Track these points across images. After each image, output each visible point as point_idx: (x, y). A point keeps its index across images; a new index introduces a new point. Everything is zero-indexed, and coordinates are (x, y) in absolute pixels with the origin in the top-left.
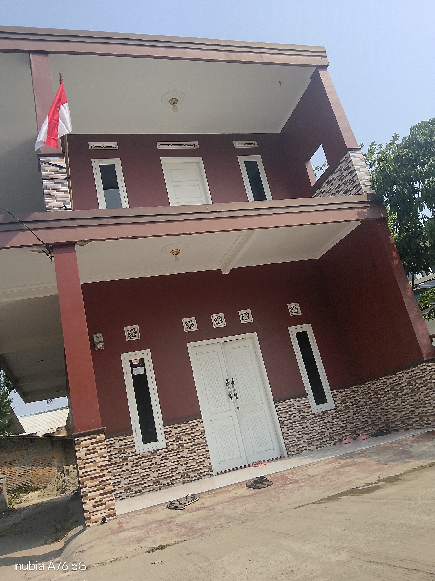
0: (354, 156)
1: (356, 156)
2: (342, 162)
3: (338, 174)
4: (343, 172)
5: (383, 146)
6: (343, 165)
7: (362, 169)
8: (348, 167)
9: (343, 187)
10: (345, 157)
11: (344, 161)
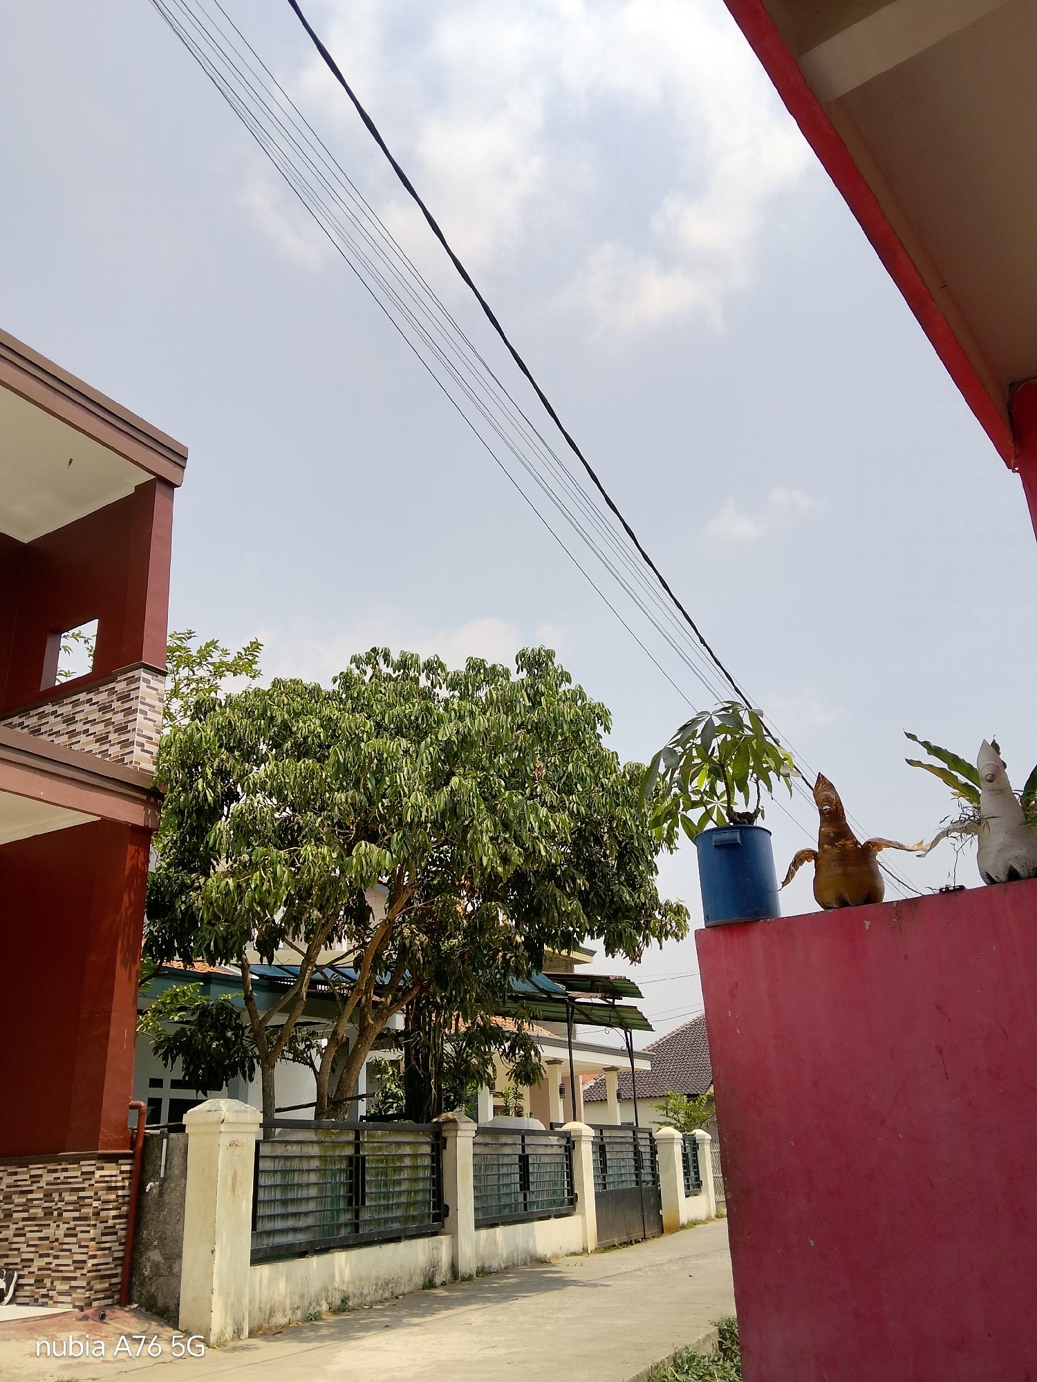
0: (149, 682)
1: (153, 683)
2: (121, 681)
3: (102, 697)
4: (113, 701)
5: (229, 654)
6: (120, 686)
7: (150, 715)
8: (125, 698)
9: (99, 729)
10: (130, 674)
11: (125, 680)
